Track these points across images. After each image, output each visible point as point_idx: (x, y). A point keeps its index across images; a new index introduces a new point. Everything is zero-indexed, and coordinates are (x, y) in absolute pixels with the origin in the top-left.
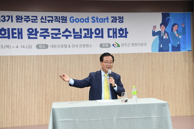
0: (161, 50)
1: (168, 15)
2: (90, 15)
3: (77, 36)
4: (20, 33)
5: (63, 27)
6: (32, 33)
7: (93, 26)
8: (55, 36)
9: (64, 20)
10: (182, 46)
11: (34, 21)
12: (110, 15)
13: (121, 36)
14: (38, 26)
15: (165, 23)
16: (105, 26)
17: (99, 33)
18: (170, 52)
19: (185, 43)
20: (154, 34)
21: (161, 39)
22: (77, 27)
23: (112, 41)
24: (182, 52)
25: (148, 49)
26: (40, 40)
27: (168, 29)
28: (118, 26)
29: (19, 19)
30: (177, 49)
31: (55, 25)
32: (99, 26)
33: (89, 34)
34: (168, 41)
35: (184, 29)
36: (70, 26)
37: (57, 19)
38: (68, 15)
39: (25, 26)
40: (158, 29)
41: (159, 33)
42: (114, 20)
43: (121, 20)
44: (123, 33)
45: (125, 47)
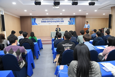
1: (71, 18)
2: (57, 18)
3: (55, 22)
4: (46, 21)
5: (53, 20)
6: (48, 21)
7: (58, 20)
8: (52, 22)
9: (53, 19)
11: (48, 20)
14: (49, 20)
15: (70, 20)
16: (60, 20)
17: (59, 21)
19: (74, 23)
20: (68, 21)
22: (55, 20)
23: (61, 23)
25: (67, 24)
26: (49, 23)
27: (71, 21)
28: (62, 20)
29: (46, 19)
30: (72, 24)
31: (52, 20)
32: (59, 20)
33: (57, 21)
34: (71, 23)
35: (74, 21)
36: (54, 20)
38: (54, 18)
39: (47, 20)
42: (61, 19)
43: (63, 19)
44: (63, 21)
45: (63, 24)
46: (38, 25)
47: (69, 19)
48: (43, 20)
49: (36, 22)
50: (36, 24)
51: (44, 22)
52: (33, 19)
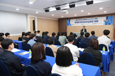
0: (106, 24)
1: (108, 17)
2: (91, 18)
3: (88, 22)
4: (79, 22)
5: (86, 21)
6: (81, 22)
7: (91, 20)
8: (85, 22)
9: (86, 19)
10: (111, 23)
11: (81, 20)
12: (95, 18)
13: (97, 22)
14: (82, 21)
15: (107, 19)
16: (94, 20)
17: (92, 22)
18: (108, 25)
19: (112, 23)
20: (104, 21)
21: (106, 22)
22: (88, 20)
23: (95, 23)
24: (111, 25)
25: (103, 24)
26: (82, 23)
27: (108, 20)
28: (96, 20)
29: (79, 20)
30: (110, 24)
31: (85, 20)
32: (93, 20)
33: (91, 22)
34: (107, 22)
35: (112, 20)
36: (87, 20)
37: (85, 19)
38: (87, 19)
39: (80, 21)
40: (105, 20)
41: (105, 21)
42: (96, 19)
43: (97, 19)
44: (97, 21)
45: (98, 24)
46: (72, 25)
47: (105, 18)
48: (76, 21)
49: (70, 23)
50: (70, 24)
51: (77, 22)
52: (68, 20)
